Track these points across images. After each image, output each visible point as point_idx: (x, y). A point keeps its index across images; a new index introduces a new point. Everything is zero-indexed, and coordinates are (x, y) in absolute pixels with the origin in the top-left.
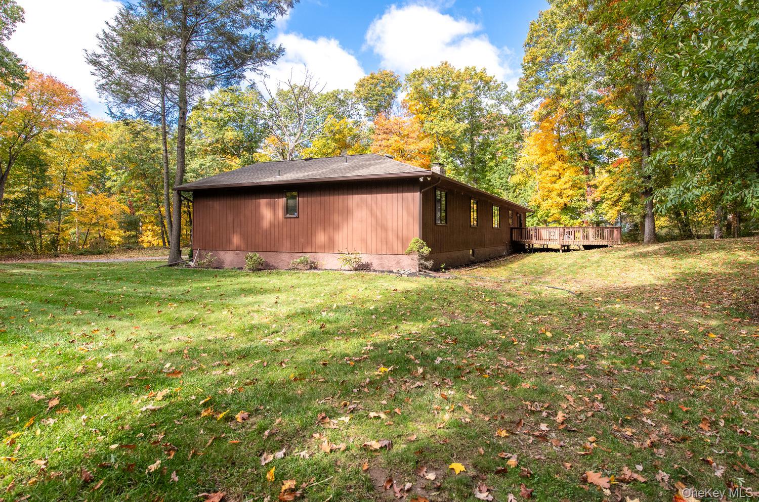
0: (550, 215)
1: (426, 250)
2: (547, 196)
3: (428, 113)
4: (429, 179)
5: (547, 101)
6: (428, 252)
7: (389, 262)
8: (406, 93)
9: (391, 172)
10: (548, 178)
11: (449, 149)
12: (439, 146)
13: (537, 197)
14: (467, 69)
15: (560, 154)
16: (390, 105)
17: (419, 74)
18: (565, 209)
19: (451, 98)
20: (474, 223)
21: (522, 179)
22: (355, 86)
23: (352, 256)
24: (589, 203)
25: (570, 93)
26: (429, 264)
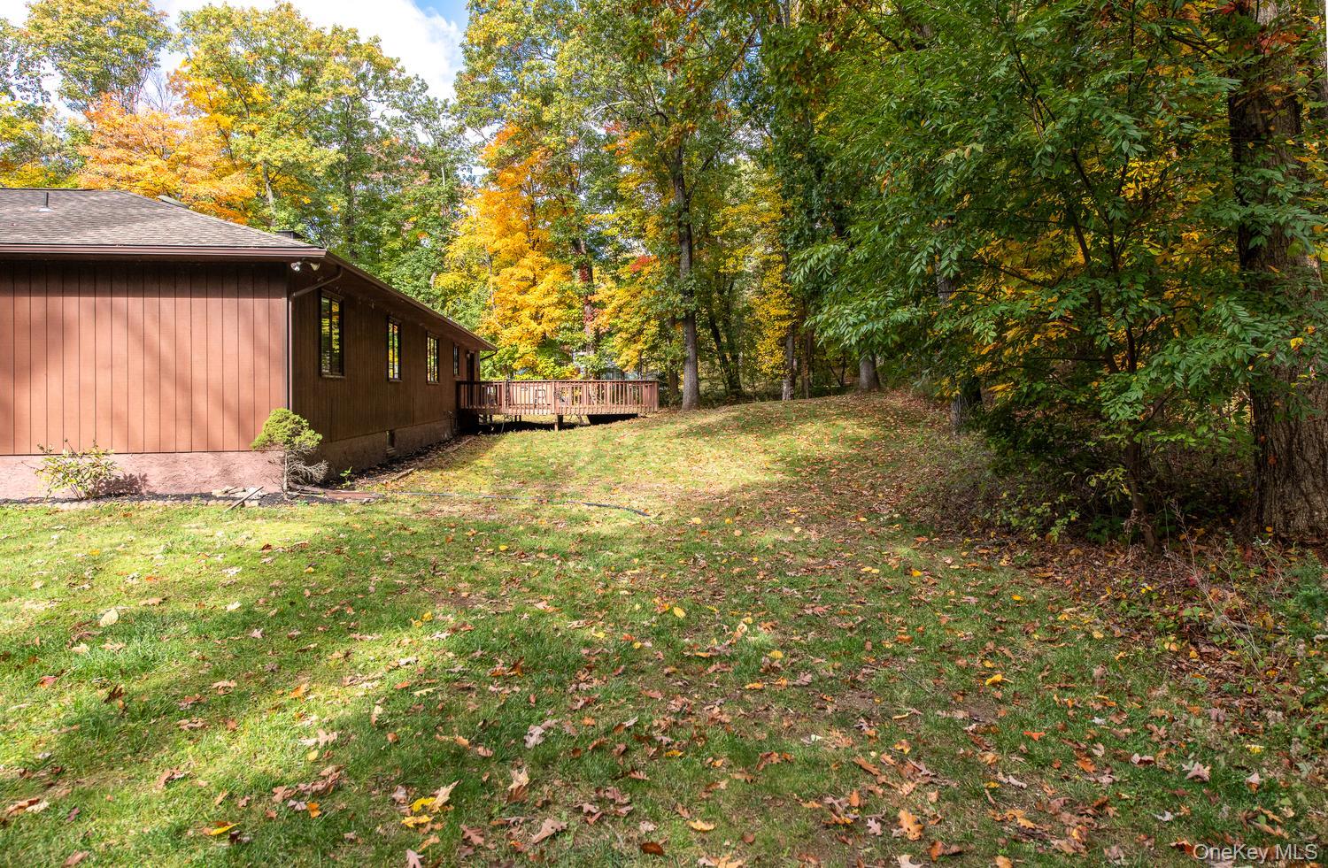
0: (517, 356)
1: (310, 439)
2: (511, 318)
3: (240, 114)
4: (315, 267)
5: (511, 129)
6: (315, 443)
7: (201, 470)
8: (185, 56)
9: (204, 242)
10: (514, 283)
11: (295, 204)
12: (270, 194)
13: (492, 319)
14: (336, 30)
15: (535, 237)
16: (136, 79)
17: (218, 18)
18: (546, 345)
19: (302, 88)
20: (393, 372)
21: (459, 281)
22: (28, 11)
23: (86, 461)
24: (588, 335)
25: (559, 121)
26: (319, 471)
